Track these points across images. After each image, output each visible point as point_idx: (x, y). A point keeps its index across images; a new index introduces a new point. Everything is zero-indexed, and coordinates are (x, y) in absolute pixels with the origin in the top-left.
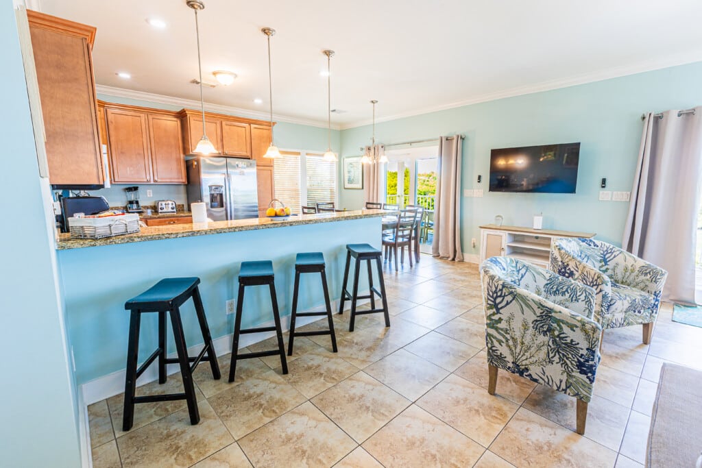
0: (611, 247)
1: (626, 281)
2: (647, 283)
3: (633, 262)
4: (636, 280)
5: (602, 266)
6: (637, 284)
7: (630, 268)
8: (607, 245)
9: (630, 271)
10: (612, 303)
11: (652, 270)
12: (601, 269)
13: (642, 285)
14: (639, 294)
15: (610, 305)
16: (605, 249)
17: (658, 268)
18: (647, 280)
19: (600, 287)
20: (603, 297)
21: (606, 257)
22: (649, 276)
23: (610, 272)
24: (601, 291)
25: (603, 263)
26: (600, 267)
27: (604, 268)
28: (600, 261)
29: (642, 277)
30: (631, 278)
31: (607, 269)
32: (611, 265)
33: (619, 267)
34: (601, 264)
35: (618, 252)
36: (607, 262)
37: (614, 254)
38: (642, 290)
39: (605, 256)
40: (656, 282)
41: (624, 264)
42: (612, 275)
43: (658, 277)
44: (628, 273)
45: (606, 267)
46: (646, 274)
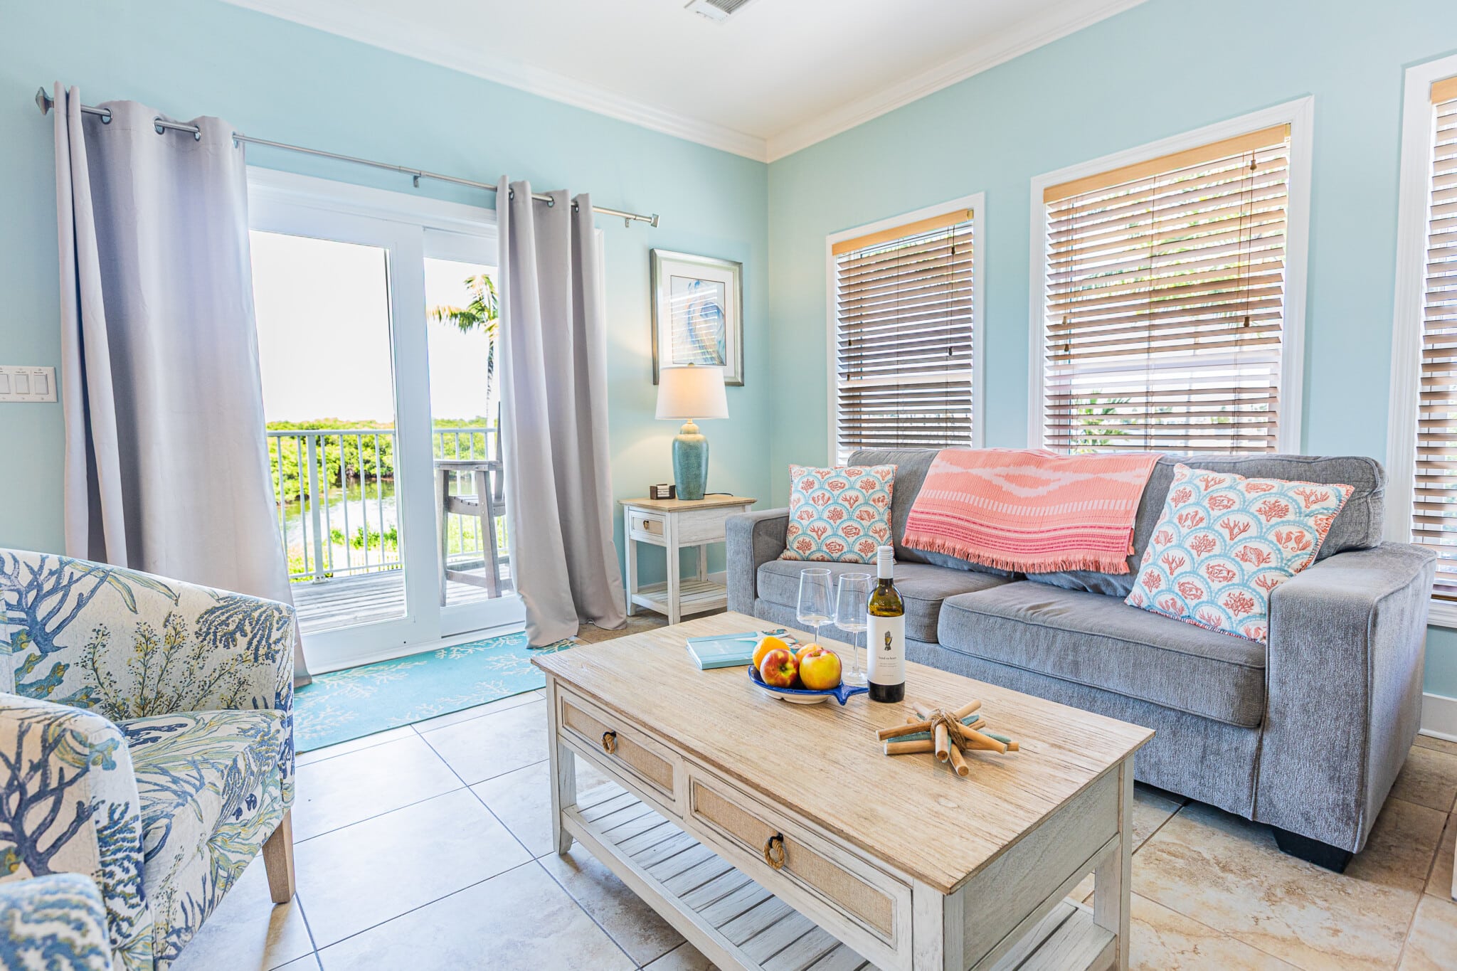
0: (53, 561)
1: (159, 695)
2: (243, 671)
3: (166, 605)
4: (200, 675)
5: (30, 662)
6: (206, 689)
7: (160, 632)
8: (33, 557)
9: (163, 647)
10: (151, 844)
11: (247, 615)
12: (28, 679)
13: (224, 688)
14: (233, 729)
15: (148, 856)
16: (25, 578)
17: (263, 600)
18: (241, 659)
19: (71, 797)
20: (103, 842)
21: (41, 614)
22: (242, 641)
23: (74, 681)
24: (83, 814)
25: (32, 648)
26: (19, 672)
27: (42, 670)
28: (16, 643)
29: (220, 655)
30: (177, 670)
31: (59, 669)
32: (71, 645)
33: (112, 642)
34: (19, 658)
35: (91, 581)
36: (48, 638)
37: (75, 591)
38: (231, 705)
39: (31, 610)
40: (270, 656)
41: (129, 621)
42: (88, 691)
43: (275, 635)
44: (158, 659)
45: (53, 658)
46: (230, 639)
